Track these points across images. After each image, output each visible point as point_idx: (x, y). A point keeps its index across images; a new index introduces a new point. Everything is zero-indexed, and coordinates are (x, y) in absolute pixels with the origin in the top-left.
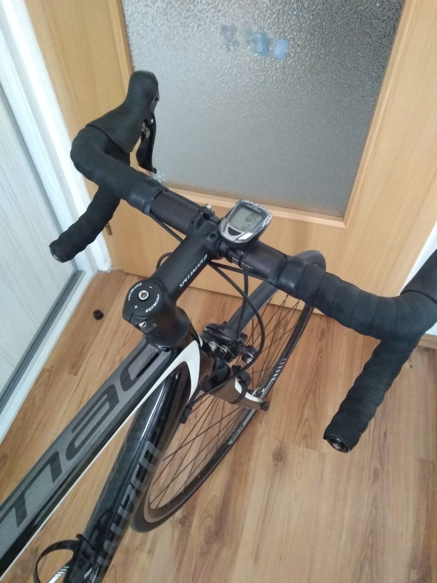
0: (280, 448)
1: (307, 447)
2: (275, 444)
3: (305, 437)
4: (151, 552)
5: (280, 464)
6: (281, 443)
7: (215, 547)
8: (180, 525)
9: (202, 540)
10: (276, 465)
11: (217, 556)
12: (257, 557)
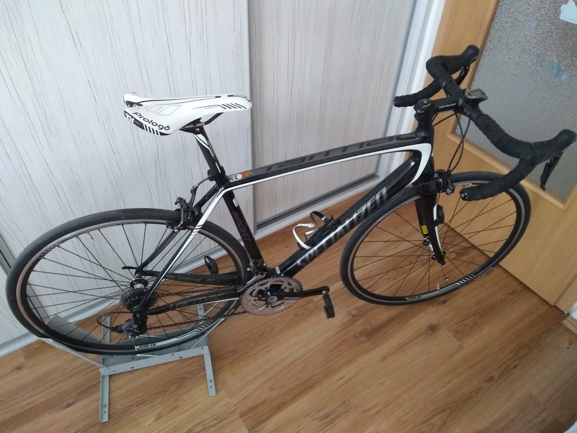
0: (436, 326)
1: (455, 336)
2: (434, 321)
3: (457, 331)
5: (430, 332)
6: (439, 324)
7: (364, 338)
8: (351, 316)
9: (359, 331)
10: (427, 331)
11: (362, 342)
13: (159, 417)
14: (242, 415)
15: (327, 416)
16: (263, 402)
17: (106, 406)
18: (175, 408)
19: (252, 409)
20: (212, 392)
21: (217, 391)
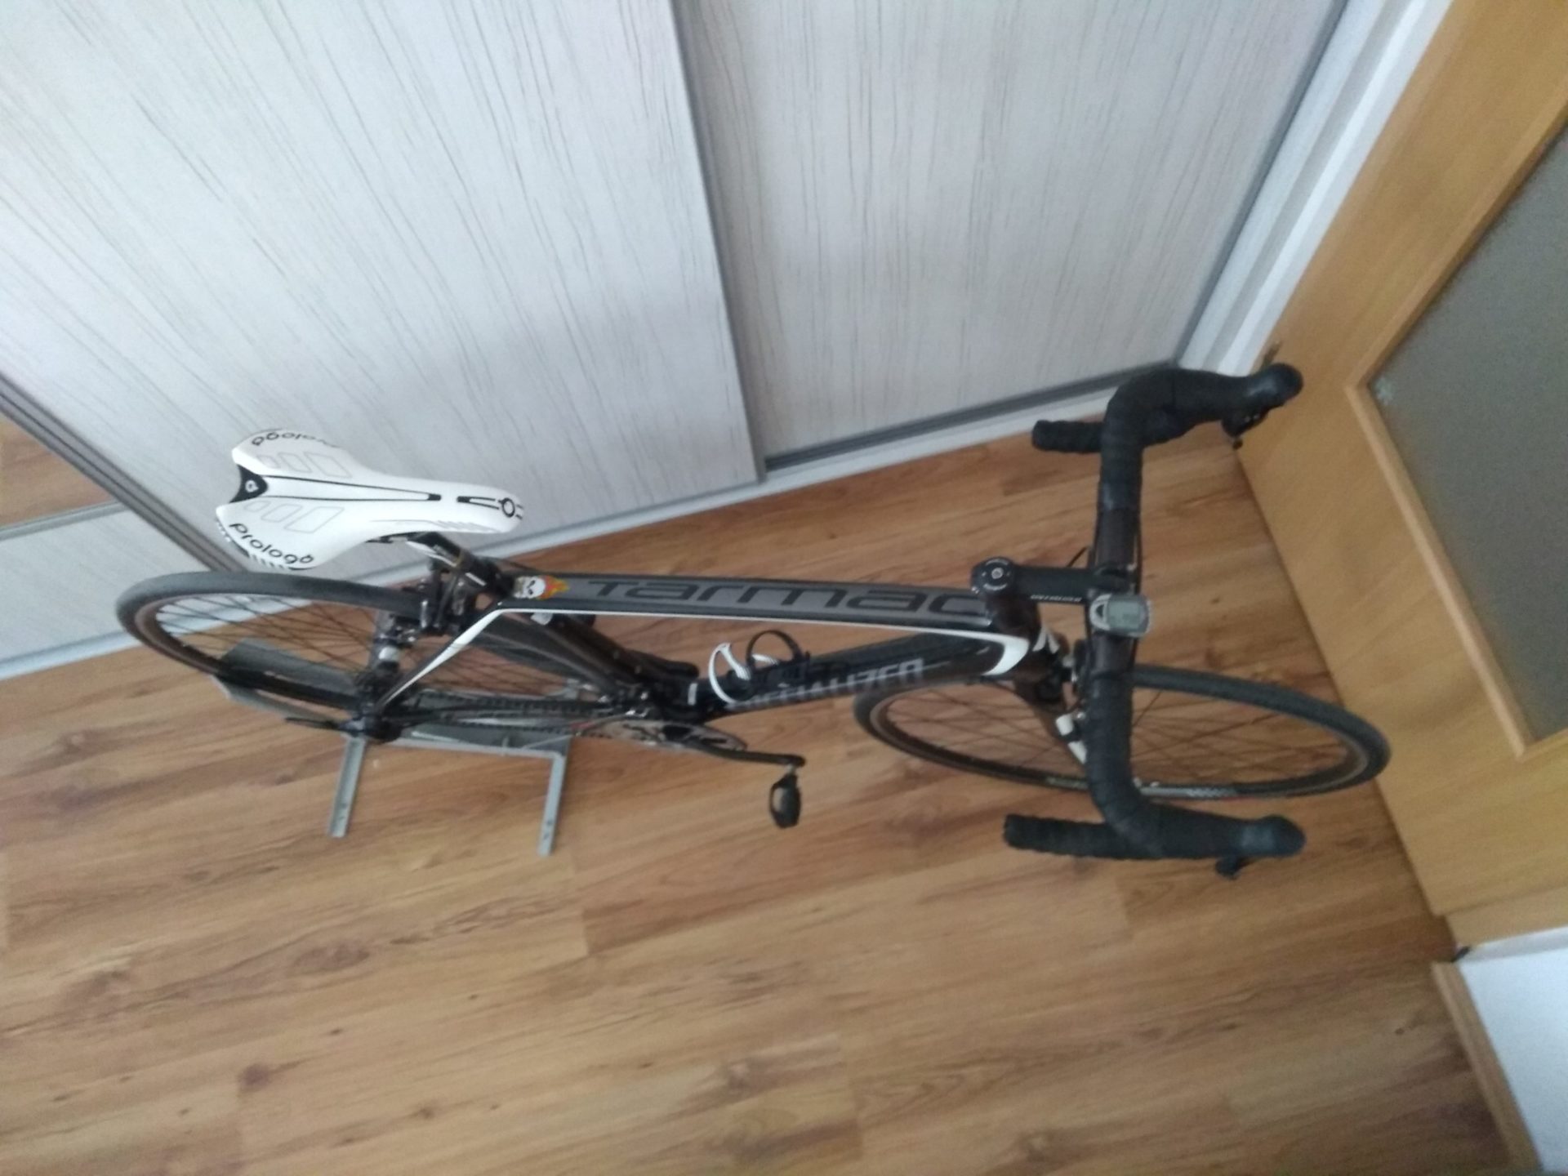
1: (1126, 905)
4: (852, 755)
7: (907, 837)
9: (903, 815)
11: (899, 845)
12: (928, 900)
13: (435, 862)
14: (588, 914)
15: (752, 977)
16: (637, 903)
17: (344, 806)
18: (468, 854)
19: (611, 909)
20: (545, 846)
21: (554, 847)
